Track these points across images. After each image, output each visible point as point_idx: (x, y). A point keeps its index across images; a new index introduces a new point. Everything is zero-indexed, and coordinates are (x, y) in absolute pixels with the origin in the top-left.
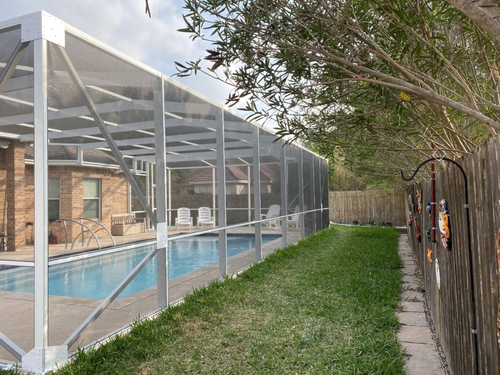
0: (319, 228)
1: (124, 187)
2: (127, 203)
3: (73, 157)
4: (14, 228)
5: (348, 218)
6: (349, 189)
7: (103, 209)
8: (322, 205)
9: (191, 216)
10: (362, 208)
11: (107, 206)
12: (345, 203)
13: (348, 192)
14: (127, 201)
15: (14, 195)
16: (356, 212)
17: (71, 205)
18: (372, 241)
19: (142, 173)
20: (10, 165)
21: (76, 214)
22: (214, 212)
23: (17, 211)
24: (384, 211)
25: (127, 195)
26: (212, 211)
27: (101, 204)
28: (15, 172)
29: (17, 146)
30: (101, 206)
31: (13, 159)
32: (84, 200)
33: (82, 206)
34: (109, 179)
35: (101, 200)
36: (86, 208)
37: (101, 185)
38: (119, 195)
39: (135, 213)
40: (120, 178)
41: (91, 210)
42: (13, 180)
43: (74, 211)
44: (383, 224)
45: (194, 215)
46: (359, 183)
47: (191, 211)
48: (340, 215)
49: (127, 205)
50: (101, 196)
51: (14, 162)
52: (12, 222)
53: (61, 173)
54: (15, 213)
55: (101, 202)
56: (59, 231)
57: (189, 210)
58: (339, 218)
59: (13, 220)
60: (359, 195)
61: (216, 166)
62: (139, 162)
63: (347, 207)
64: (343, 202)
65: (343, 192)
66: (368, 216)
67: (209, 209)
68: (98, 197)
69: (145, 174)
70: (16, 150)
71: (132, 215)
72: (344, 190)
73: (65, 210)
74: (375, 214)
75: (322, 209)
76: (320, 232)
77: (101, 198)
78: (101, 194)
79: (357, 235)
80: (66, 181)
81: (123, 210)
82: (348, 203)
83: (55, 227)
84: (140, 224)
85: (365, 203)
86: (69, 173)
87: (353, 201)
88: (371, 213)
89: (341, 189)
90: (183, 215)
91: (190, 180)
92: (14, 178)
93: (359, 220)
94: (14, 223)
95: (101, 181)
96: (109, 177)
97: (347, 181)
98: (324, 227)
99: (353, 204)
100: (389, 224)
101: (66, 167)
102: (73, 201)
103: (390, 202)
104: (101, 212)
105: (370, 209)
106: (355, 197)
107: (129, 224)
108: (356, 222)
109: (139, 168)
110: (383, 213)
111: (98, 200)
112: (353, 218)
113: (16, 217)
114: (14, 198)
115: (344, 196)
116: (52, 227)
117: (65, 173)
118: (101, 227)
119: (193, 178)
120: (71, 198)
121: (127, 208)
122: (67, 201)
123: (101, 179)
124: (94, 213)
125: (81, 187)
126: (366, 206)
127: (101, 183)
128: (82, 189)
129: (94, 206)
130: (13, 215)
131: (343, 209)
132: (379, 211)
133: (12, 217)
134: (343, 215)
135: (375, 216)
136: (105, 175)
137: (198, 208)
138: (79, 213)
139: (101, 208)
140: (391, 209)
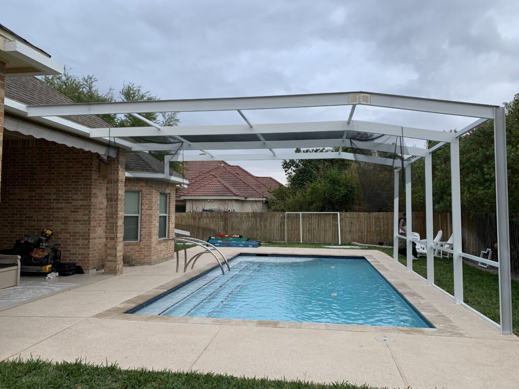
4: (116, 249)
5: (370, 240)
10: (384, 230)
11: (173, 223)
12: (367, 224)
13: (371, 213)
15: (117, 210)
16: (379, 233)
17: (152, 222)
20: (112, 176)
21: (155, 231)
23: (119, 229)
27: (169, 221)
28: (119, 185)
29: (122, 155)
30: (169, 223)
31: (118, 170)
32: (160, 217)
33: (158, 224)
35: (169, 217)
36: (161, 226)
37: (170, 200)
42: (117, 194)
43: (153, 229)
50: (169, 212)
51: (119, 173)
52: (113, 242)
53: (142, 186)
54: (118, 231)
55: (169, 219)
56: (138, 251)
60: (381, 217)
63: (370, 228)
65: (366, 213)
68: (166, 213)
70: (120, 159)
73: (145, 228)
77: (169, 214)
78: (169, 210)
80: (147, 196)
82: (370, 224)
83: (135, 247)
86: (150, 187)
87: (376, 223)
95: (170, 196)
99: (376, 226)
102: (153, 218)
104: (169, 230)
106: (377, 219)
111: (166, 216)
113: (118, 235)
114: (117, 214)
115: (367, 217)
116: (131, 247)
117: (146, 187)
120: (152, 215)
122: (147, 218)
123: (169, 193)
125: (158, 202)
126: (388, 227)
127: (169, 198)
128: (159, 205)
130: (116, 233)
131: (366, 230)
133: (113, 236)
134: (366, 236)
136: (172, 190)
139: (169, 226)
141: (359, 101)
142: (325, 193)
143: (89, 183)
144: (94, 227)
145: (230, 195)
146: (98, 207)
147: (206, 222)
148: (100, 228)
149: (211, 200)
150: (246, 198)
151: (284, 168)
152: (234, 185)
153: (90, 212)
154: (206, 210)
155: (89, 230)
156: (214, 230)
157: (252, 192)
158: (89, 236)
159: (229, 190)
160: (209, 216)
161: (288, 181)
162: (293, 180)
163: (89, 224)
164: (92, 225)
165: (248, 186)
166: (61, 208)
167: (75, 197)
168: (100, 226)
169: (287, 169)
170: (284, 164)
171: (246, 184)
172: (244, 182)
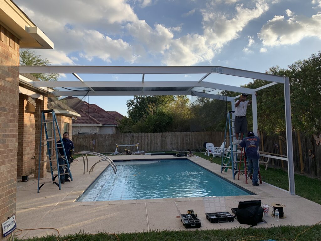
4: (43, 161)
15: (43, 135)
29: (45, 98)
31: (43, 108)
37: (69, 128)
54: (44, 149)
56: (52, 162)
70: (45, 101)
86: (59, 119)
94: (43, 157)
95: (69, 125)
101: (57, 115)
113: (44, 152)
141: (217, 71)
142: (156, 121)
143: (22, 117)
144: (25, 146)
145: (94, 123)
146: (27, 133)
147: (81, 141)
148: (28, 148)
149: (80, 126)
150: (103, 125)
151: (128, 106)
152: (95, 116)
153: (23, 136)
154: (80, 134)
155: (22, 149)
156: (86, 146)
157: (107, 121)
158: (22, 153)
159: (93, 120)
160: (83, 137)
161: (128, 114)
162: (131, 114)
163: (23, 145)
164: (24, 145)
165: (104, 117)
168: (28, 146)
169: (129, 107)
170: (128, 104)
171: (103, 116)
172: (101, 115)
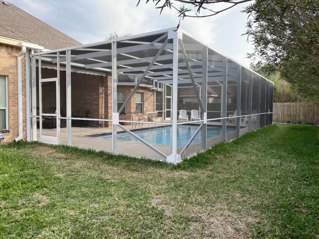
0: (267, 124)
1: (152, 97)
2: (154, 106)
3: (133, 81)
4: (108, 116)
5: (284, 120)
6: (285, 102)
7: (144, 109)
8: (269, 110)
9: (187, 115)
10: (293, 114)
11: (146, 107)
12: (282, 110)
13: (285, 103)
14: (154, 105)
15: (108, 100)
16: (290, 116)
17: (131, 106)
18: (301, 132)
19: (161, 90)
20: (106, 85)
21: (133, 110)
22: (200, 113)
23: (110, 108)
24: (309, 116)
25: (154, 102)
26: (199, 112)
27: (143, 106)
28: (108, 88)
29: (109, 75)
30: (143, 107)
31: (107, 82)
32: (136, 103)
33: (135, 107)
34: (147, 93)
36: (137, 108)
37: (144, 96)
38: (150, 102)
39: (158, 112)
40: (151, 92)
41: (139, 109)
42: (107, 93)
43: (132, 109)
44: (308, 124)
45: (189, 114)
46: (292, 98)
47: (187, 112)
48: (278, 118)
49: (154, 107)
50: (143, 102)
51: (108, 83)
53: (126, 89)
54: (109, 109)
55: (143, 105)
56: (125, 119)
57: (186, 111)
58: (278, 119)
59: (108, 112)
60: (292, 105)
61: (202, 86)
62: (160, 84)
63: (284, 113)
64: (281, 110)
65: (281, 103)
66: (298, 119)
67: (198, 111)
69: (162, 90)
70: (108, 77)
71: (156, 112)
72: (282, 102)
73: (128, 108)
74: (302, 117)
75: (269, 113)
76: (268, 126)
77: (143, 103)
78: (143, 100)
79: (291, 129)
80: (128, 94)
81: (151, 110)
82: (284, 110)
83: (123, 117)
84: (160, 118)
85: (296, 111)
86: (129, 89)
87: (288, 109)
88: (299, 117)
89: (280, 101)
90: (183, 114)
91: (180, 94)
92: (108, 91)
93: (291, 121)
94: (108, 113)
96: (147, 92)
97: (284, 96)
98: (269, 124)
99: (287, 111)
100: (312, 124)
101: (128, 86)
102: (132, 103)
103: (314, 110)
104: (143, 110)
105: (299, 115)
106: (289, 107)
107: (156, 117)
108: (289, 122)
109: (160, 87)
110: (308, 117)
111: (142, 104)
112: (287, 119)
113: (109, 111)
114: (108, 101)
115: (282, 106)
116: (122, 117)
117: (128, 89)
118: (143, 118)
119: (182, 93)
120: (131, 102)
121: (154, 109)
122: (129, 104)
123: (143, 93)
124: (140, 110)
125: (135, 97)
126: (296, 113)
127: (144, 95)
128: (135, 98)
129: (140, 107)
130: (108, 110)
131: (281, 114)
132: (305, 116)
133: (107, 111)
134: (281, 117)
135: (302, 119)
136: (145, 91)
137: (191, 110)
138: (134, 110)
139: (143, 108)
140: (313, 115)
143: (98, 88)
153: (99, 100)
166: (89, 99)
167: (94, 94)
